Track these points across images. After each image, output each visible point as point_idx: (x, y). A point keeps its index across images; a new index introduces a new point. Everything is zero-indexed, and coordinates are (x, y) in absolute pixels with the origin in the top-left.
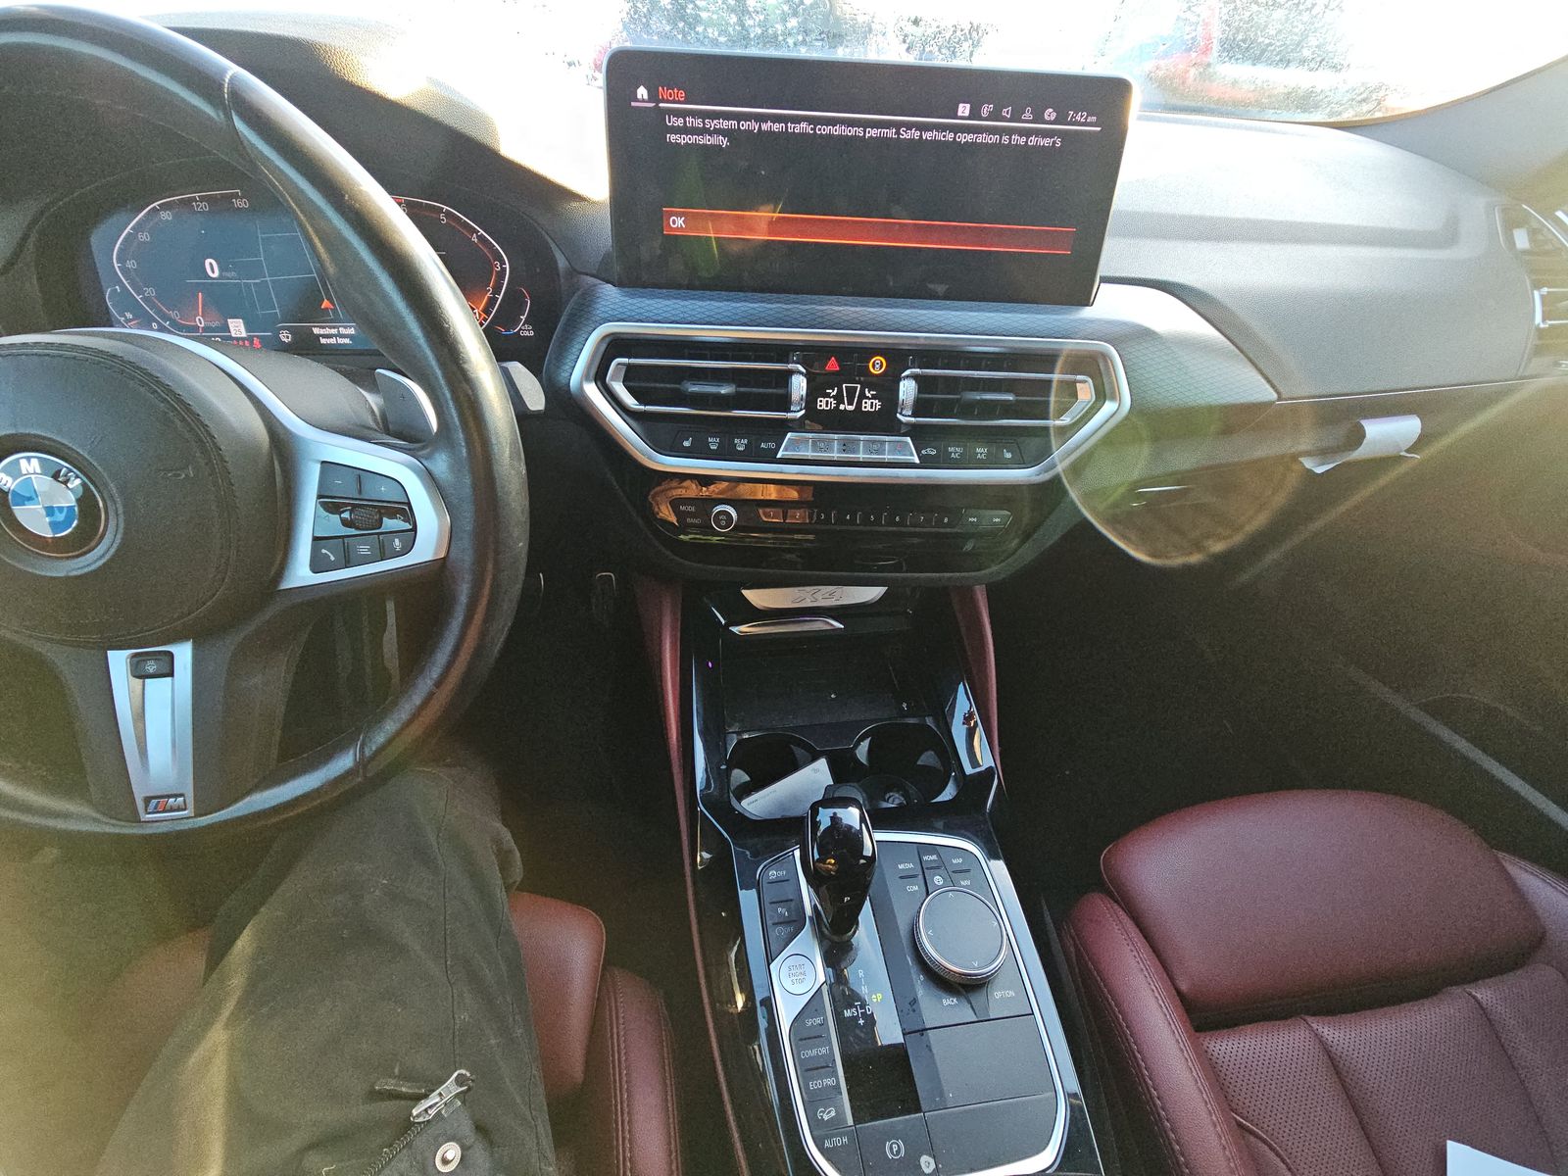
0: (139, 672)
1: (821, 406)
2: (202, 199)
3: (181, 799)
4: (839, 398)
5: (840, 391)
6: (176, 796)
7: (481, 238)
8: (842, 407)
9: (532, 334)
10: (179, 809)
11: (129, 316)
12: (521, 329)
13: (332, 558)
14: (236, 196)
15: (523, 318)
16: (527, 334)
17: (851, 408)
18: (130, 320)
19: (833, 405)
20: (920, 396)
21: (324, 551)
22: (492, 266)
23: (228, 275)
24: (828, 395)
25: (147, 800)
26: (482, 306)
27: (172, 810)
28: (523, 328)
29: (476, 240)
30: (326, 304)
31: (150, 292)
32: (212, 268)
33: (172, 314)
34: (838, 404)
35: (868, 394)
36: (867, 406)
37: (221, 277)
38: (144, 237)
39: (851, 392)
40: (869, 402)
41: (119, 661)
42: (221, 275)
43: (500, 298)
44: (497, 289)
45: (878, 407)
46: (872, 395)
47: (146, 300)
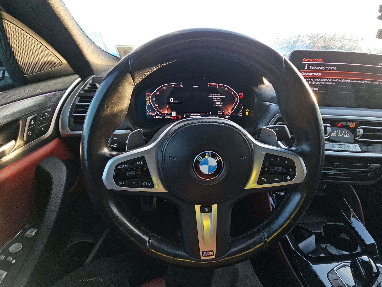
0: (202, 211)
1: (332, 135)
2: (173, 85)
3: (212, 252)
4: (338, 133)
5: (339, 131)
6: (211, 251)
7: (234, 93)
8: (338, 136)
9: (242, 115)
10: (212, 256)
12: (239, 114)
13: (266, 181)
14: (181, 84)
15: (240, 112)
17: (341, 136)
18: (151, 112)
19: (336, 135)
20: (363, 133)
21: (263, 178)
22: (235, 99)
23: (175, 102)
24: (335, 133)
25: (203, 252)
26: (231, 109)
27: (210, 256)
29: (233, 94)
31: (157, 105)
32: (172, 100)
33: (160, 111)
34: (337, 135)
35: (346, 132)
36: (346, 135)
37: (173, 102)
38: (158, 93)
39: (342, 132)
40: (347, 134)
41: (198, 208)
43: (236, 107)
44: (235, 105)
45: (349, 136)
46: (348, 133)
47: (155, 107)
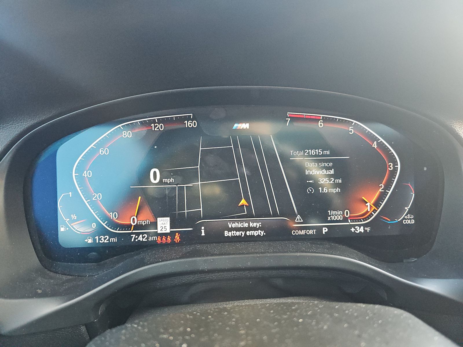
2: (160, 121)
7: (380, 144)
9: (413, 222)
11: (74, 217)
12: (404, 219)
14: (188, 119)
15: (407, 208)
16: (409, 222)
18: (75, 221)
22: (385, 167)
26: (372, 202)
28: (406, 217)
29: (376, 146)
30: (243, 202)
31: (97, 197)
32: (155, 175)
33: (112, 215)
37: (161, 182)
38: (102, 152)
42: (161, 180)
43: (390, 192)
44: (388, 186)
47: (93, 204)
